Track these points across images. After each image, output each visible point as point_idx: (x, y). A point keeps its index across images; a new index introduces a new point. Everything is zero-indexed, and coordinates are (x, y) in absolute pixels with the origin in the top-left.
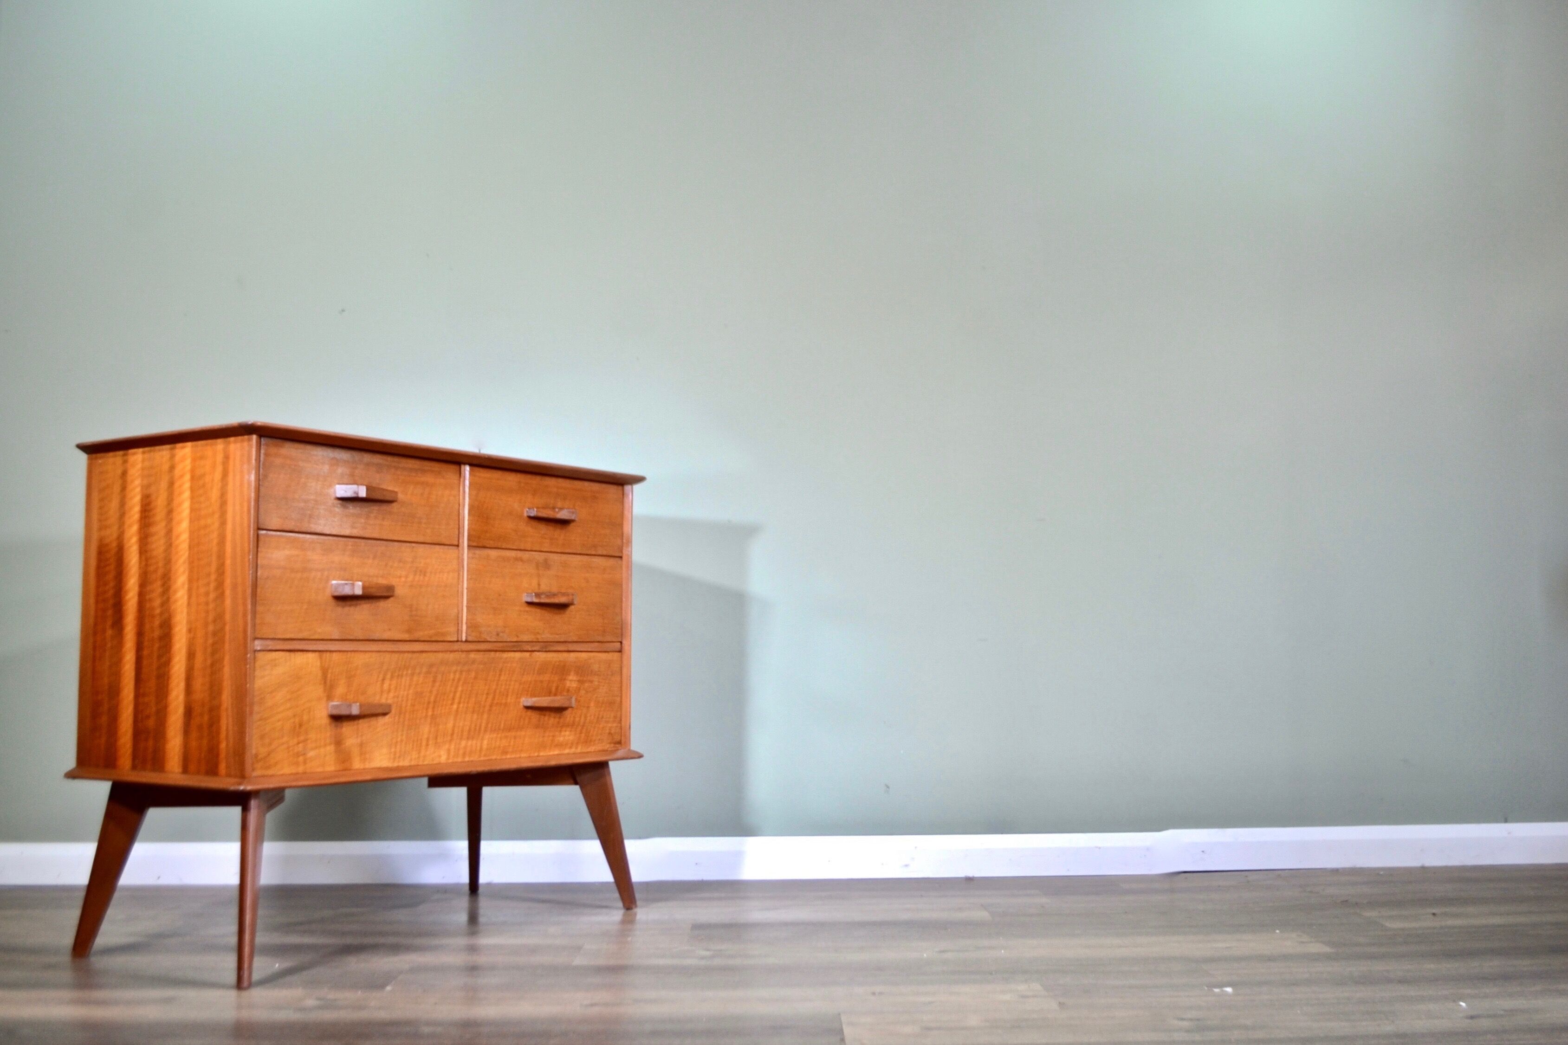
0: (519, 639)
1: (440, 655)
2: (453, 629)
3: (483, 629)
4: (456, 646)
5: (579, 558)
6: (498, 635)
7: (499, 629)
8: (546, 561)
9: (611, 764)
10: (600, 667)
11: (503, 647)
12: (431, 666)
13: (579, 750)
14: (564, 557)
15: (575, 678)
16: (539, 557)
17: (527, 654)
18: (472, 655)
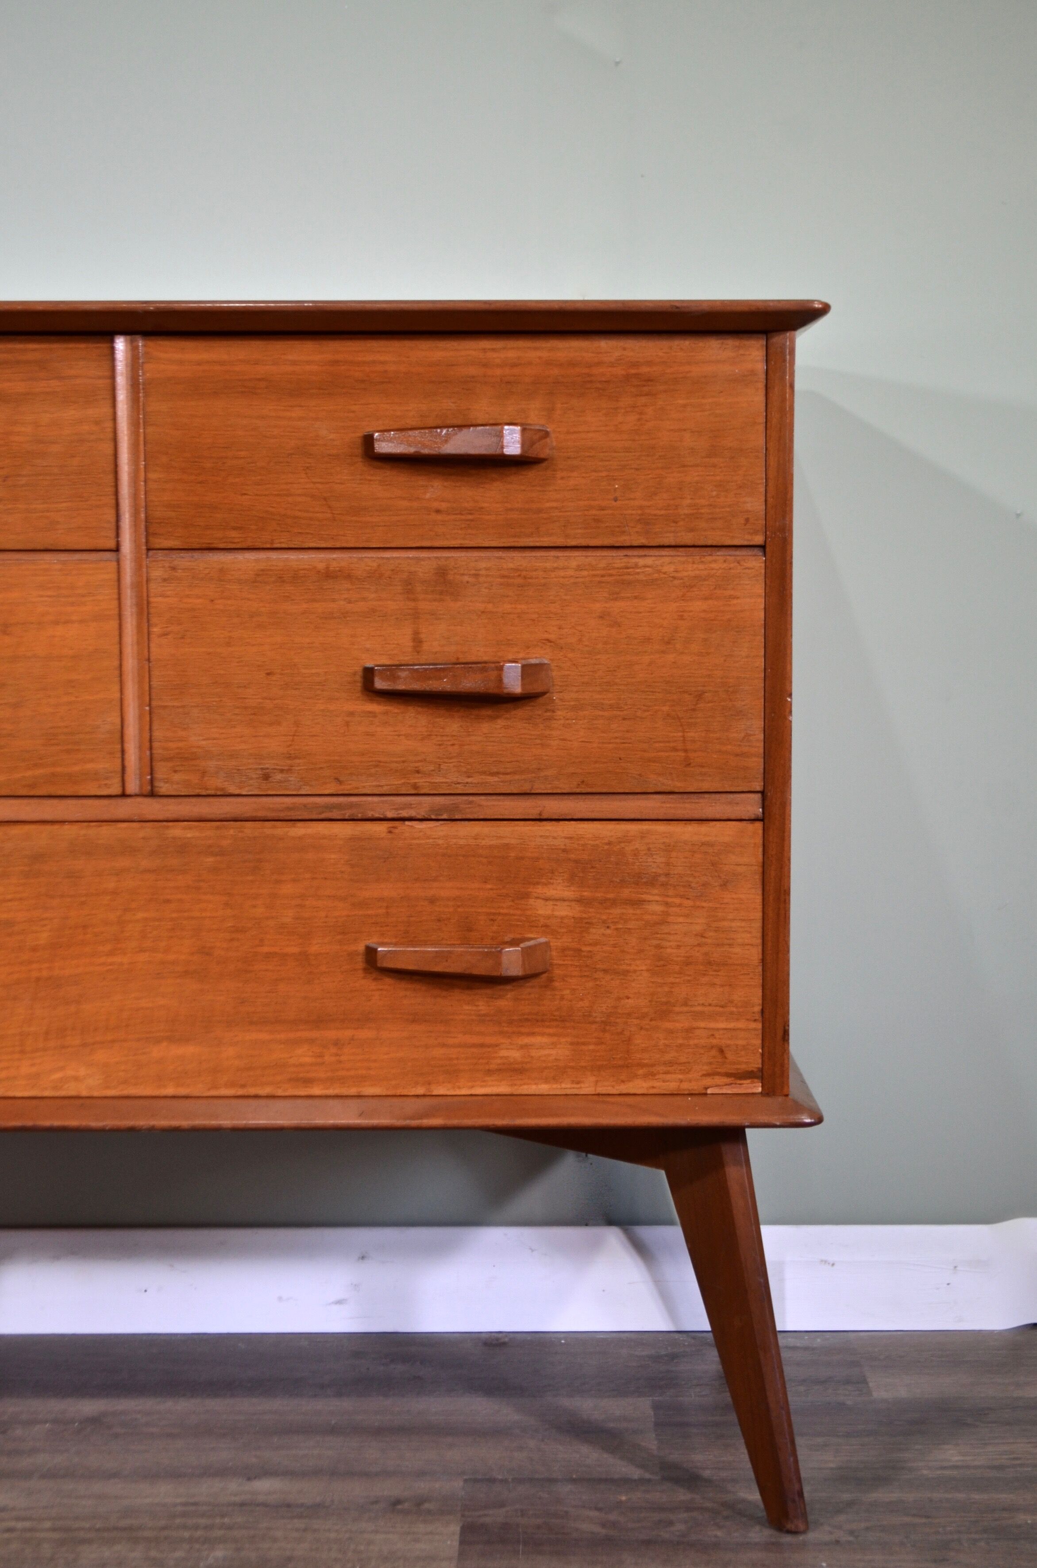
0: (346, 788)
1: (69, 831)
2: (106, 764)
3: (212, 764)
4: (123, 808)
5: (577, 559)
6: (266, 777)
7: (269, 764)
8: (442, 573)
9: (751, 1134)
10: (668, 864)
11: (289, 809)
12: (38, 857)
13: (588, 1087)
14: (518, 560)
15: (568, 894)
16: (427, 563)
17: (380, 828)
18: (177, 831)
